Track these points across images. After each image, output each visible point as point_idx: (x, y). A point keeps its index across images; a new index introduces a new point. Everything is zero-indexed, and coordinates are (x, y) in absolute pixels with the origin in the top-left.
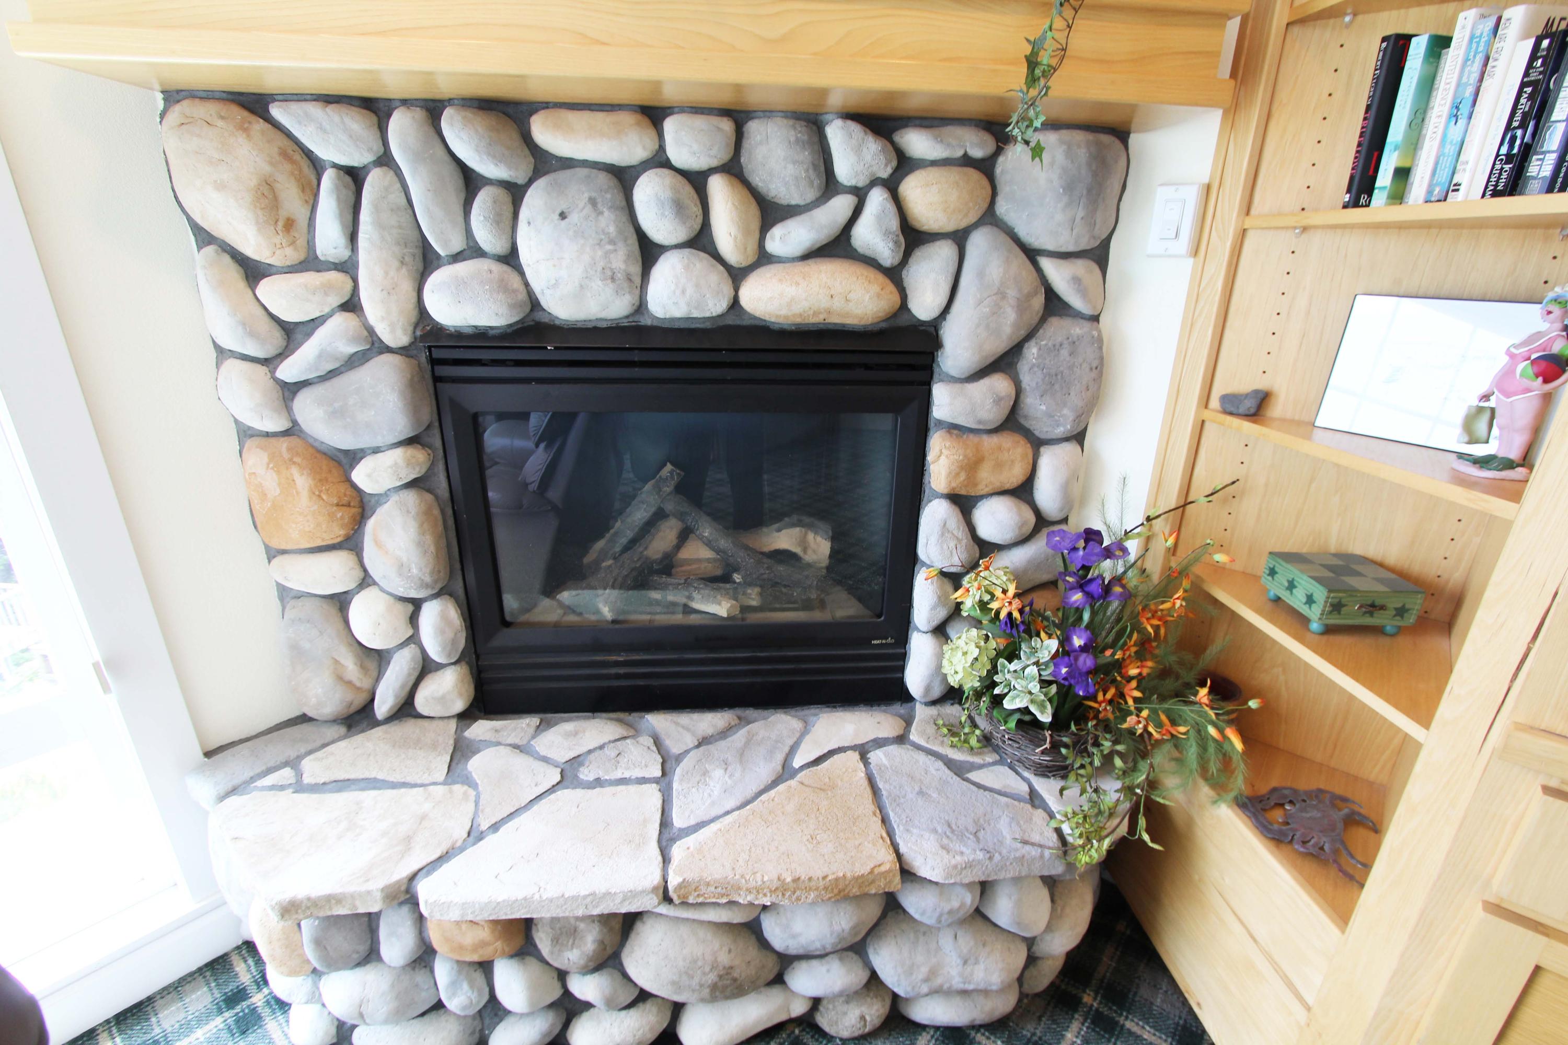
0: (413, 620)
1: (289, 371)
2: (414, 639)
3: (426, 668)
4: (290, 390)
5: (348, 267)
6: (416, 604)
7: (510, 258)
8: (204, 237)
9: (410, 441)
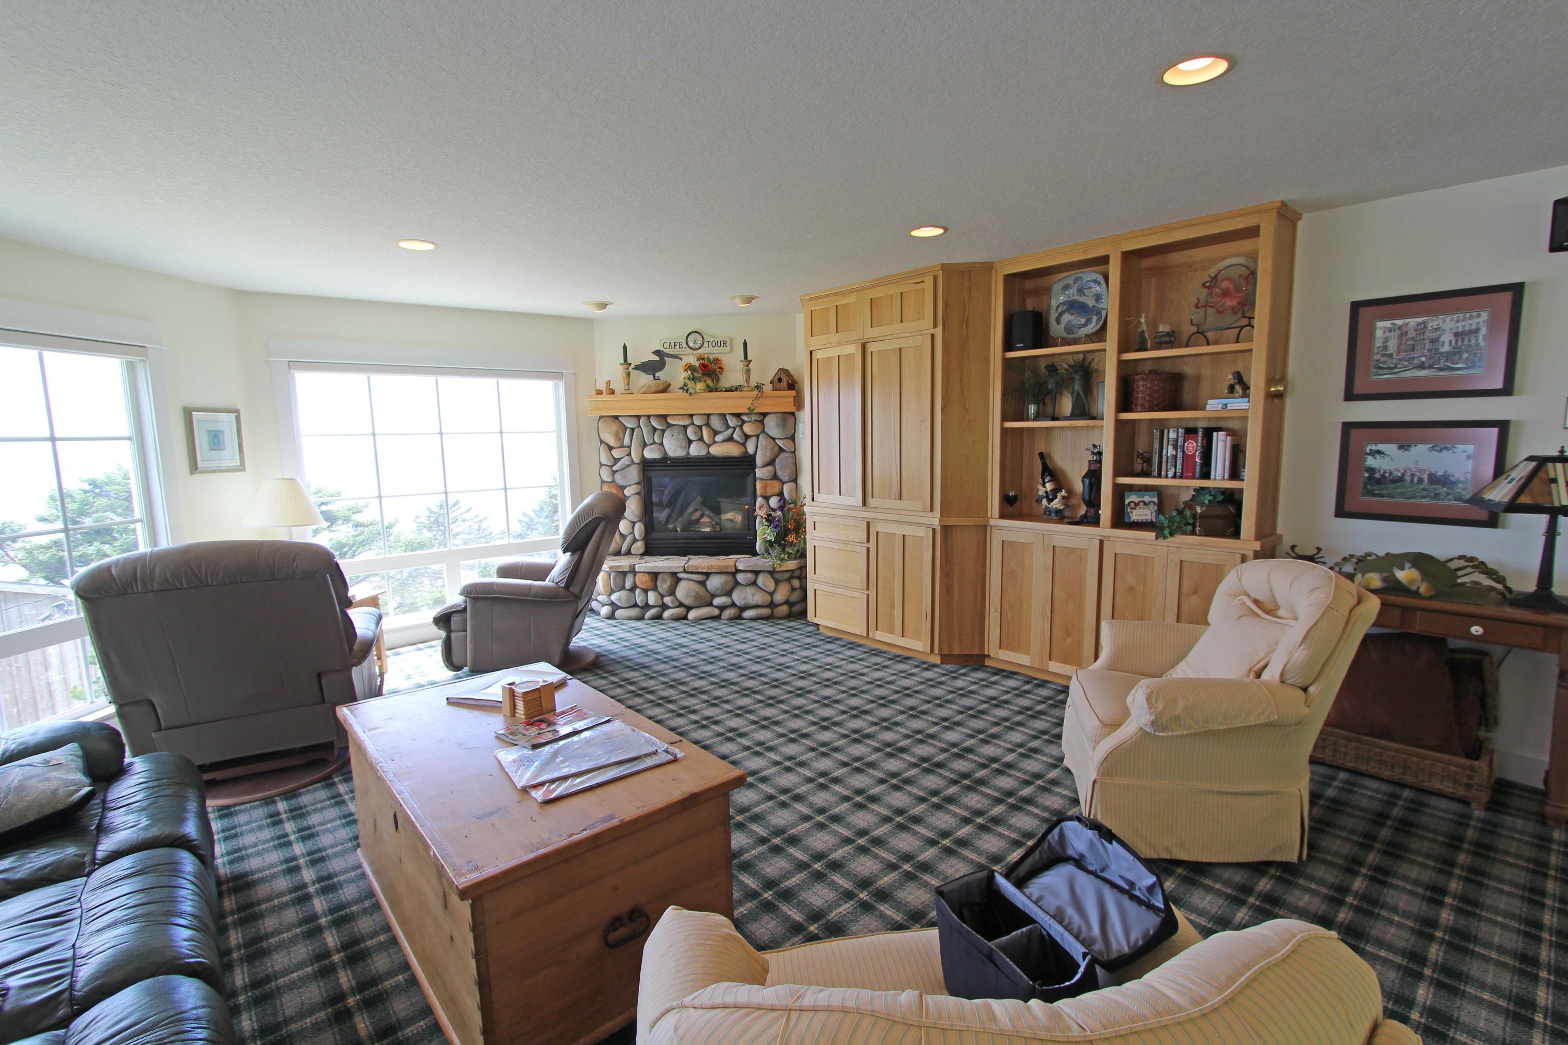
0: (633, 528)
1: (615, 468)
2: (633, 533)
3: (635, 540)
4: (614, 472)
5: (629, 447)
6: (634, 523)
7: (662, 444)
8: (602, 442)
9: (637, 483)
